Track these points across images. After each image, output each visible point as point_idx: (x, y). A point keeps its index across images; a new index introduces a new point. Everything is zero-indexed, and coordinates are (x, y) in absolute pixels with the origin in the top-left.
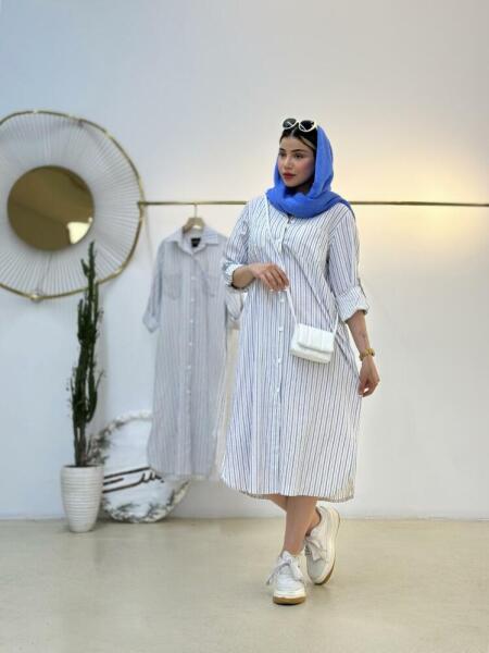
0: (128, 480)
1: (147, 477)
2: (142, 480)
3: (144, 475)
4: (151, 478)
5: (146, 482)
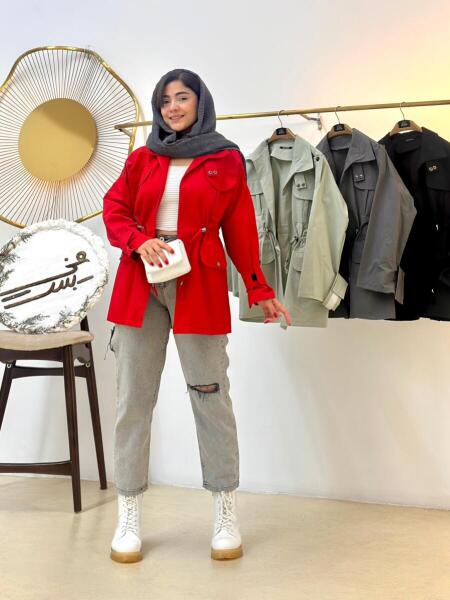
0: (36, 291)
1: (57, 286)
2: (52, 290)
3: (54, 284)
4: (62, 287)
5: (57, 291)
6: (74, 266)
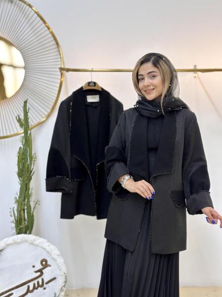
0: (17, 293)
2: (28, 291)
3: (29, 287)
5: (32, 291)
6: (41, 271)
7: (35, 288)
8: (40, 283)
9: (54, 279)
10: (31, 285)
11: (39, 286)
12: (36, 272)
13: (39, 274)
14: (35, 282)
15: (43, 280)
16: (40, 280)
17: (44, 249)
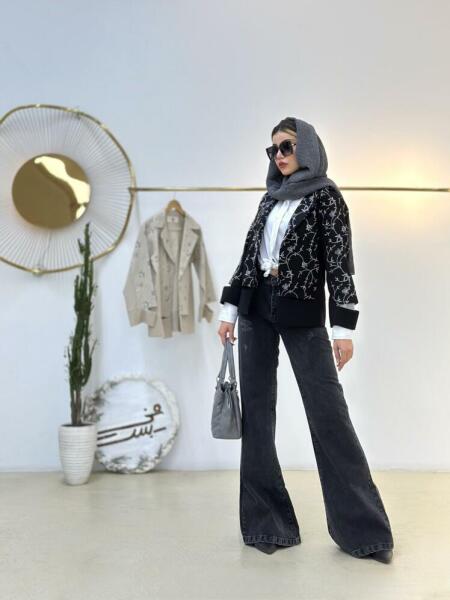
0: (121, 435)
1: (137, 433)
2: (134, 435)
3: (135, 431)
5: (137, 436)
6: (151, 416)
7: (141, 434)
8: (148, 430)
9: (164, 429)
10: (138, 429)
11: (146, 432)
12: (147, 416)
13: (149, 419)
14: (144, 427)
15: (151, 427)
16: (149, 426)
17: (161, 393)
